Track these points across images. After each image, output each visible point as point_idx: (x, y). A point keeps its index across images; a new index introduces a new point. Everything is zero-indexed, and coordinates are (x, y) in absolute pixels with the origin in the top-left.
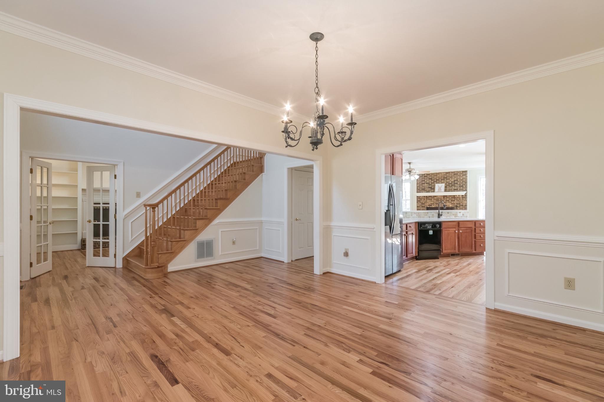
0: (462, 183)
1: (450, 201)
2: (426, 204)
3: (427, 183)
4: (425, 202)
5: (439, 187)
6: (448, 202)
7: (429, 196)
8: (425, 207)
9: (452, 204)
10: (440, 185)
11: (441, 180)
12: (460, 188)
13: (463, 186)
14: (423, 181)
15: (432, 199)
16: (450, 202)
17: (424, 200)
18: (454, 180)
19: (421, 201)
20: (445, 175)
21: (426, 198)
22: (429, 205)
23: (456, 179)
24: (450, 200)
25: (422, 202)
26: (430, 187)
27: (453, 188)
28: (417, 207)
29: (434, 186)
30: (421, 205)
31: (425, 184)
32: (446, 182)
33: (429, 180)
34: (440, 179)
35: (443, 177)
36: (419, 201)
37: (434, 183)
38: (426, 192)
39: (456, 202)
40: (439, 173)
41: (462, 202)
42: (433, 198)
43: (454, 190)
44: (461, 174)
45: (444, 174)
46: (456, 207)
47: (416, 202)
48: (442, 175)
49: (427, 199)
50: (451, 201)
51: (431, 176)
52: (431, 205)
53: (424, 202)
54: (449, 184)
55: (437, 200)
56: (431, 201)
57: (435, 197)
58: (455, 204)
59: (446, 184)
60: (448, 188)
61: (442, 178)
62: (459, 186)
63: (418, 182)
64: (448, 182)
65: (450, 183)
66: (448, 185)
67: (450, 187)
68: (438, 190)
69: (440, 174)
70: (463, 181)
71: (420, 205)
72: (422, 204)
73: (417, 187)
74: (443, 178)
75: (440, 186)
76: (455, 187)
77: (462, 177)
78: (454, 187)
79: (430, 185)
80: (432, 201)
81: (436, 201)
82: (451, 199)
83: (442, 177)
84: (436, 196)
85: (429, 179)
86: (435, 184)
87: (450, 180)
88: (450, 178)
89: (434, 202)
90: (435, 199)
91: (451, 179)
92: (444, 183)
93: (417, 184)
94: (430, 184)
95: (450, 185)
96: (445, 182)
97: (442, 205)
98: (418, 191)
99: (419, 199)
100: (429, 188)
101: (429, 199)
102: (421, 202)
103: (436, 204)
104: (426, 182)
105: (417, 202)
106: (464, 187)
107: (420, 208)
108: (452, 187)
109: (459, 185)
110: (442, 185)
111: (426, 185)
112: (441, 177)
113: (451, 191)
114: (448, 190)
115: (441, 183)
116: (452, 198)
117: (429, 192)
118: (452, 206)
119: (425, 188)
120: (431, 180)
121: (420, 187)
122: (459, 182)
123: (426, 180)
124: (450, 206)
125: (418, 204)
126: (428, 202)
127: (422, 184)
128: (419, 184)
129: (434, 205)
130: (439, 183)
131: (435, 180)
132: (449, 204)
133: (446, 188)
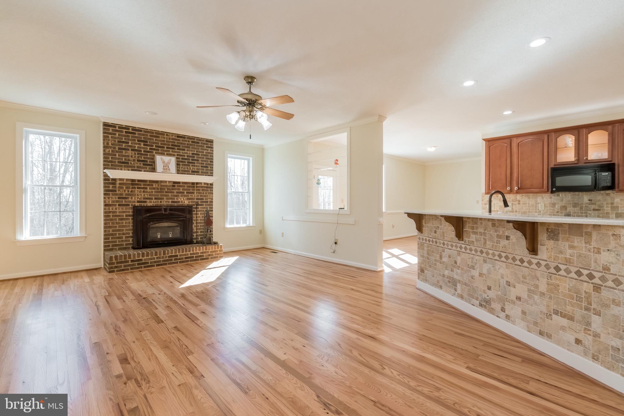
0: (205, 161)
1: (185, 194)
2: (132, 198)
3: (136, 150)
4: (129, 195)
5: (164, 162)
6: (182, 196)
7: (139, 181)
8: (128, 205)
9: (190, 199)
10: (166, 159)
11: (167, 148)
12: (202, 169)
13: (207, 167)
14: (123, 142)
15: (146, 188)
16: (185, 196)
17: (127, 187)
18: (192, 154)
19: (118, 192)
20: (176, 140)
21: (133, 185)
22: (138, 202)
23: (195, 152)
24: (185, 192)
25: (122, 194)
26: (143, 159)
27: (190, 169)
28: (106, 205)
29: (153, 159)
30: (117, 201)
31: (128, 150)
32: (177, 155)
33: (140, 144)
34: (166, 146)
35: (172, 142)
36: (111, 191)
37: (152, 152)
38: (132, 170)
39: (195, 195)
40: (163, 133)
41: (205, 196)
42: (149, 185)
43: (192, 172)
44: (204, 144)
45: (173, 137)
46: (197, 205)
47: (102, 192)
48: (170, 138)
49: (135, 188)
50: (187, 193)
51: (143, 135)
52: (145, 202)
53: (126, 194)
54: (182, 159)
55: (161, 190)
56: (144, 192)
57: (154, 184)
58: (193, 199)
59: (177, 158)
60: (181, 166)
61: (169, 145)
62: (202, 166)
63: (108, 144)
64: (181, 155)
65: (186, 157)
66: (182, 162)
67: (185, 165)
68: (164, 169)
69: (165, 136)
70: (208, 159)
71: (113, 201)
72: (119, 198)
73: (105, 154)
74: (172, 145)
75: (166, 161)
76: (194, 166)
77: (205, 150)
78: (192, 165)
79: (142, 154)
80: (147, 192)
81: (157, 192)
82: (187, 190)
83: (169, 142)
84: (157, 182)
85: (138, 141)
86: (154, 156)
88: (186, 149)
89: (153, 195)
90: (154, 188)
91: (187, 150)
92: (174, 155)
93: (106, 147)
94: (143, 153)
95: (185, 162)
96: (176, 154)
97: (169, 202)
98: (109, 163)
99: (110, 185)
100: (138, 161)
101: (138, 188)
102: (116, 194)
103: (155, 199)
104: (130, 146)
105: (105, 194)
106: (209, 168)
107: (114, 207)
108: (189, 165)
109: (201, 164)
110: (170, 160)
111: (130, 153)
112: (167, 141)
113: (187, 174)
114: (182, 171)
115: (167, 154)
116: (189, 187)
117: (141, 171)
118: (189, 202)
119: (129, 160)
120: (144, 145)
121: (115, 155)
122: (200, 158)
123: (130, 142)
124: (184, 202)
125: (109, 198)
126: (135, 194)
127: (119, 149)
128: (111, 147)
129: (151, 202)
130: (163, 154)
131: (154, 147)
132: (183, 198)
133: (178, 166)
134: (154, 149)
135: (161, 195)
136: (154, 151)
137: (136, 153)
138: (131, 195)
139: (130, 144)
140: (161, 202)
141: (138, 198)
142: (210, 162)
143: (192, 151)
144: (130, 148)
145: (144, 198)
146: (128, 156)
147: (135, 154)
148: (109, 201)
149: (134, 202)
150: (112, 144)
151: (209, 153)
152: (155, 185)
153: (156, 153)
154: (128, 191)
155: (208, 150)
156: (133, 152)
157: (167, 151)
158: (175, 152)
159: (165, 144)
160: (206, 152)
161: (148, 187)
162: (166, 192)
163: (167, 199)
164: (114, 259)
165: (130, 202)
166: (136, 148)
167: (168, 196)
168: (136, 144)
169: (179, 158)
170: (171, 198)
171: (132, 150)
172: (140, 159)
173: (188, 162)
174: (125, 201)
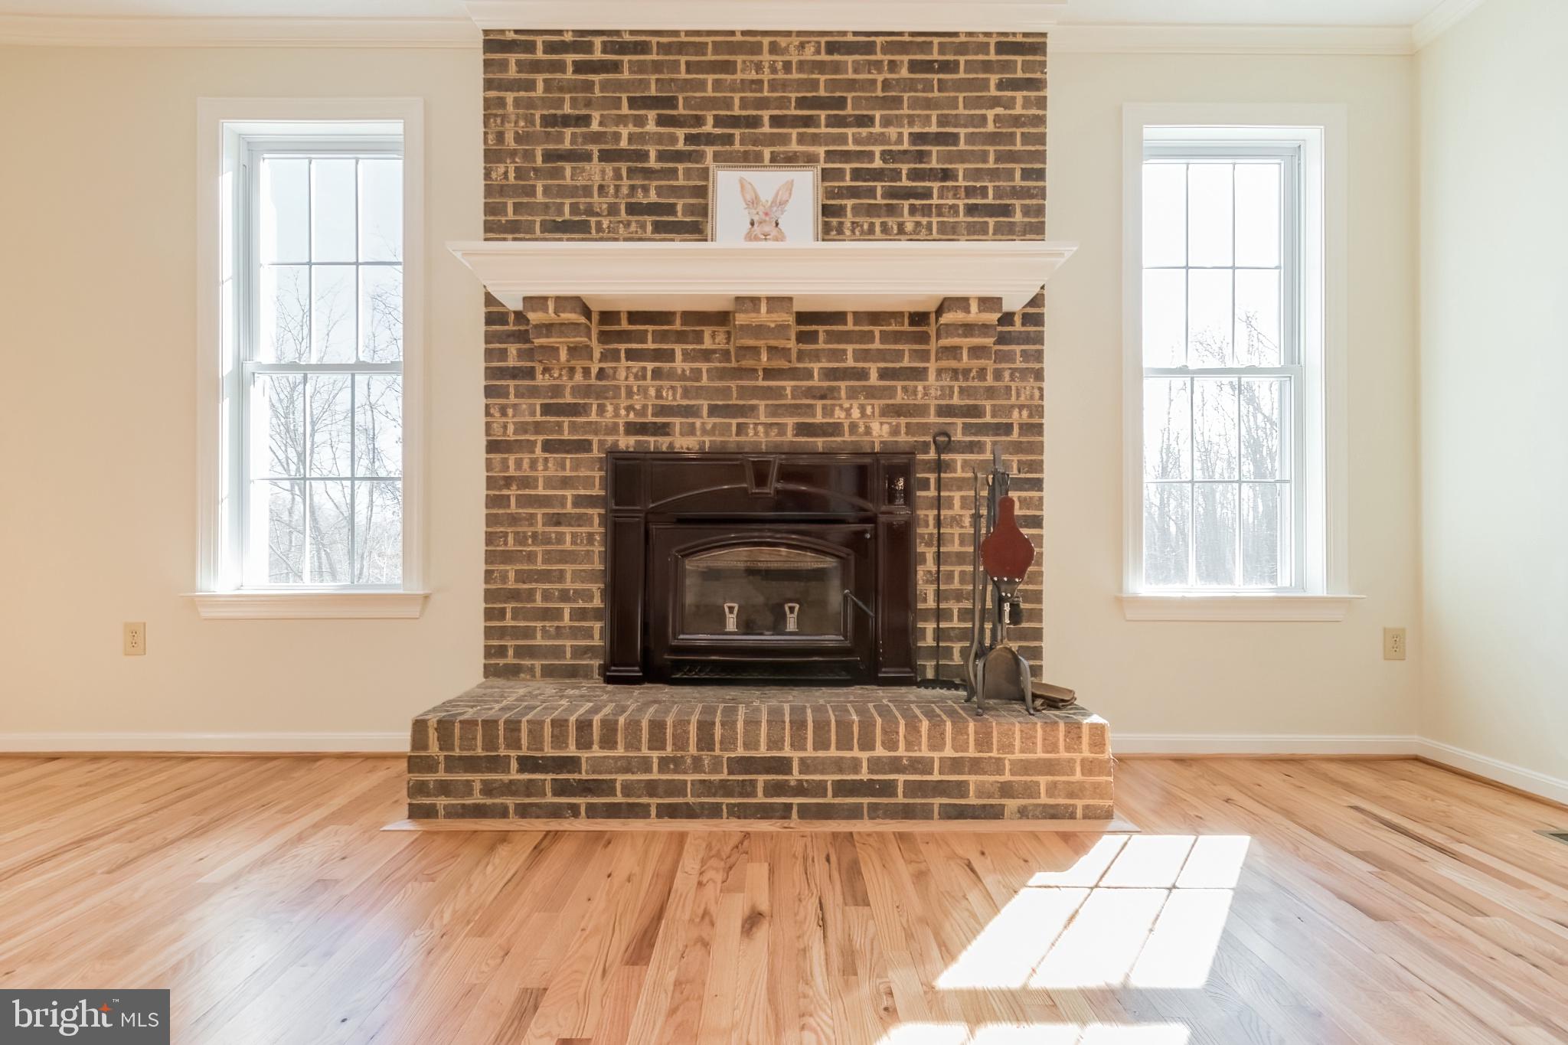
0: (993, 174)
1: (874, 379)
2: (601, 409)
3: (621, 156)
4: (587, 391)
5: (753, 202)
6: (852, 394)
7: (635, 317)
8: (584, 446)
9: (898, 411)
10: (767, 181)
11: (776, 121)
12: (971, 229)
14: (566, 121)
15: (669, 356)
16: (872, 393)
17: (573, 350)
18: (917, 138)
19: (541, 380)
20: (822, 66)
21: (605, 337)
22: (632, 429)
23: (934, 128)
24: (873, 369)
25: (557, 391)
26: (653, 197)
27: (901, 230)
28: (493, 447)
29: (702, 192)
30: (538, 428)
31: (587, 157)
32: (830, 155)
33: (640, 121)
34: (766, 114)
35: (801, 86)
36: (514, 373)
37: (700, 156)
39: (932, 389)
40: (752, 43)
41: (991, 392)
42: (681, 337)
44: (987, 67)
45: (808, 55)
46: (941, 449)
47: (478, 381)
48: (788, 66)
49: (614, 356)
50: (884, 374)
51: (657, 66)
52: (663, 430)
53: (576, 390)
54: (857, 174)
55: (740, 361)
56: (657, 374)
57: (707, 331)
58: (921, 410)
59: (826, 174)
61: (785, 105)
62: (971, 210)
63: (500, 137)
64: (846, 156)
65: (878, 164)
66: (853, 192)
69: (765, 58)
70: (1013, 157)
71: (522, 428)
72: (547, 410)
73: (489, 191)
74: (802, 103)
75: (766, 196)
76: (926, 210)
77: (995, 102)
78: (913, 210)
79: (649, 173)
80: (671, 375)
81: (722, 374)
82: (881, 355)
83: (785, 86)
84: (720, 319)
85: (633, 103)
86: (705, 173)
87: (877, 129)
88: (878, 115)
89: (699, 392)
90: (706, 355)
91: (887, 122)
92: (810, 159)
93: (491, 156)
94: (653, 163)
95: (871, 193)
96: (821, 151)
97: (782, 430)
99: (513, 349)
100: (631, 209)
101: (631, 355)
102: (534, 392)
103: (714, 411)
104: (597, 137)
105: (489, 391)
107: (526, 457)
108: (891, 210)
109: (970, 192)
110: (789, 186)
111: (596, 171)
112: (774, 86)
115: (774, 159)
116: (897, 337)
118: (895, 431)
119: (590, 211)
120: (661, 121)
121: (531, 191)
122: (962, 157)
123: (596, 116)
124: (868, 431)
125: (503, 412)
126: (618, 387)
127: (548, 156)
128: (513, 154)
129: (691, 430)
130: (749, 159)
131: (708, 128)
132: (862, 408)
133: (834, 221)
134: (710, 139)
135: (743, 392)
136: (709, 151)
137: (624, 167)
138: (601, 394)
139: (595, 126)
140: (741, 429)
141: (630, 408)
142: (1027, 174)
143: (911, 121)
144: (595, 149)
145: (662, 410)
146: (587, 191)
147: (618, 175)
148: (505, 427)
149: (613, 429)
150: (518, 138)
151: (1016, 121)
152: (713, 336)
153: (717, 157)
154: (586, 372)
155: (1010, 104)
156: (609, 168)
157: (772, 140)
158: (815, 139)
159: (762, 104)
160: (997, 119)
161: (678, 349)
162: (769, 373)
163: (774, 411)
164: (433, 736)
165: (594, 428)
166: (624, 144)
167: (779, 393)
168: (622, 120)
169: (839, 174)
170: (794, 410)
171: (606, 156)
172: (640, 198)
173: (891, 193)
174: (573, 427)
